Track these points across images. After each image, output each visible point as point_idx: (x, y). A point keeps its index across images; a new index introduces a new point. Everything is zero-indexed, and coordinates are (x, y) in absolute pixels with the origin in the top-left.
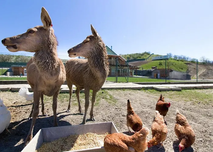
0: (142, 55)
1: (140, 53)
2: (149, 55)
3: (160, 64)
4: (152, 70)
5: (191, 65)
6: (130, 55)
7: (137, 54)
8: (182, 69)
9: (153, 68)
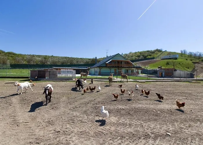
0: (153, 52)
1: (151, 51)
2: (161, 53)
3: (168, 64)
4: (158, 69)
5: (200, 64)
6: (141, 53)
7: (148, 51)
8: (188, 68)
9: (159, 67)
